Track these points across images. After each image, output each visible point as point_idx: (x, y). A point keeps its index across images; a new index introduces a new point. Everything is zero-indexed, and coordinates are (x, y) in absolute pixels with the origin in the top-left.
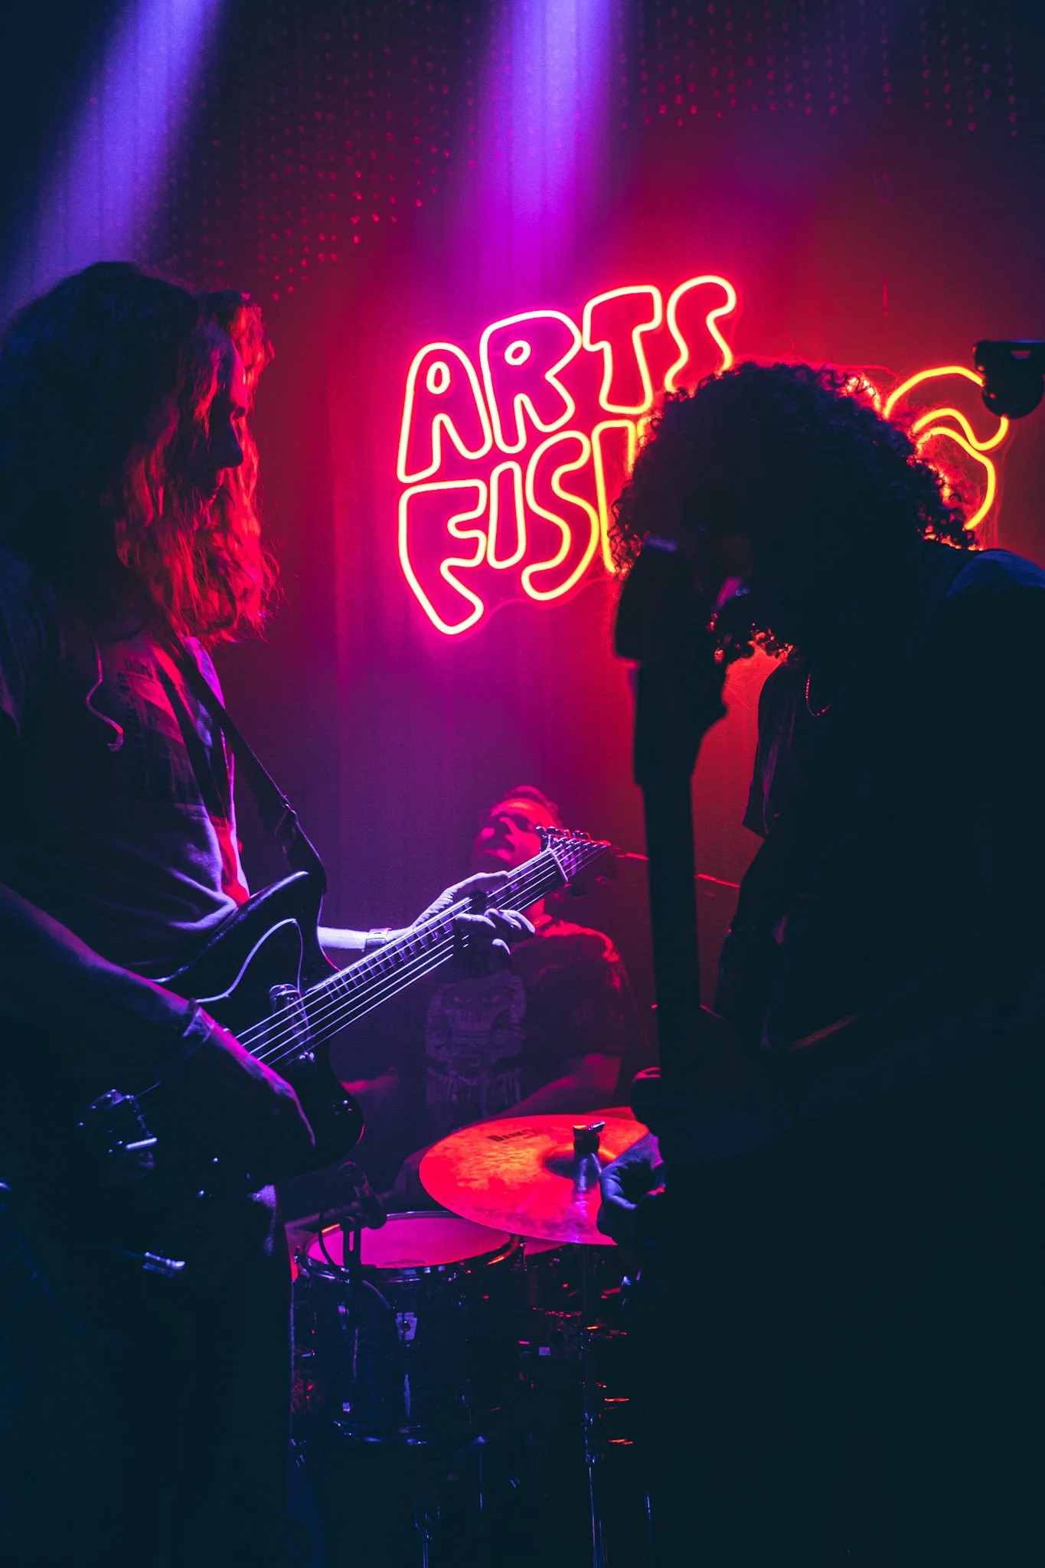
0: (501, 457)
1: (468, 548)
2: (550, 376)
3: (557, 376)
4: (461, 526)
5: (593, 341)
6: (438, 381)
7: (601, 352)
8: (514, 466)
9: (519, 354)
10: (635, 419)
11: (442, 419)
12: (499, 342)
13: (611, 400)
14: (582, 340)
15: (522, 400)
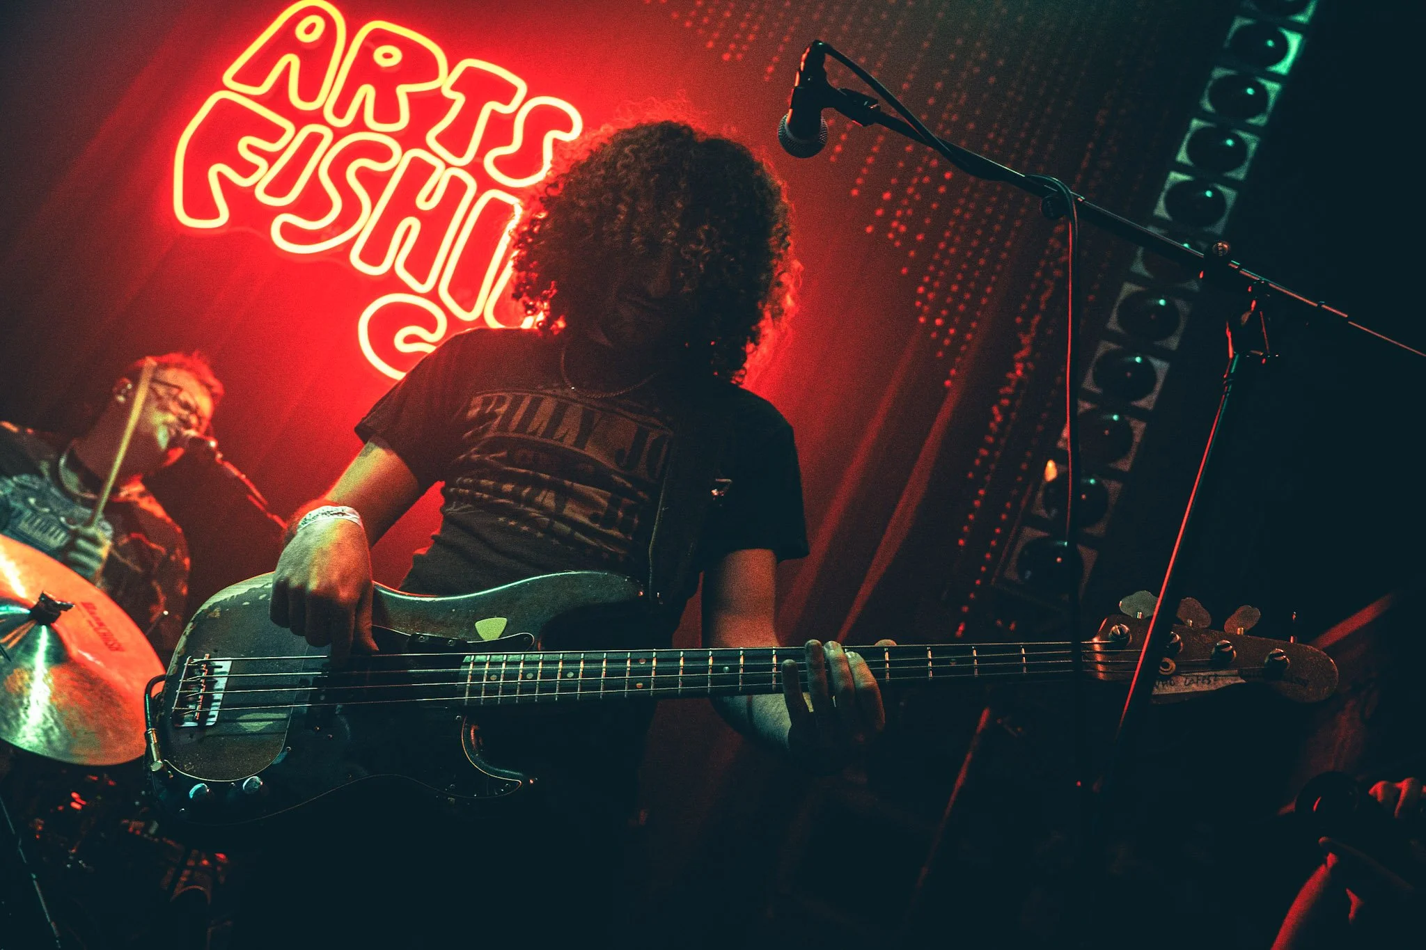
0: (322, 121)
1: (247, 169)
2: (402, 91)
3: (409, 95)
4: (251, 148)
5: (455, 88)
6: (310, 30)
7: (452, 102)
8: (328, 135)
9: (388, 57)
10: (448, 166)
11: (293, 60)
12: (379, 38)
13: (440, 139)
14: (445, 82)
15: (367, 92)
